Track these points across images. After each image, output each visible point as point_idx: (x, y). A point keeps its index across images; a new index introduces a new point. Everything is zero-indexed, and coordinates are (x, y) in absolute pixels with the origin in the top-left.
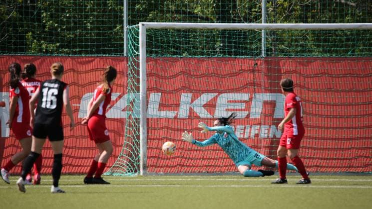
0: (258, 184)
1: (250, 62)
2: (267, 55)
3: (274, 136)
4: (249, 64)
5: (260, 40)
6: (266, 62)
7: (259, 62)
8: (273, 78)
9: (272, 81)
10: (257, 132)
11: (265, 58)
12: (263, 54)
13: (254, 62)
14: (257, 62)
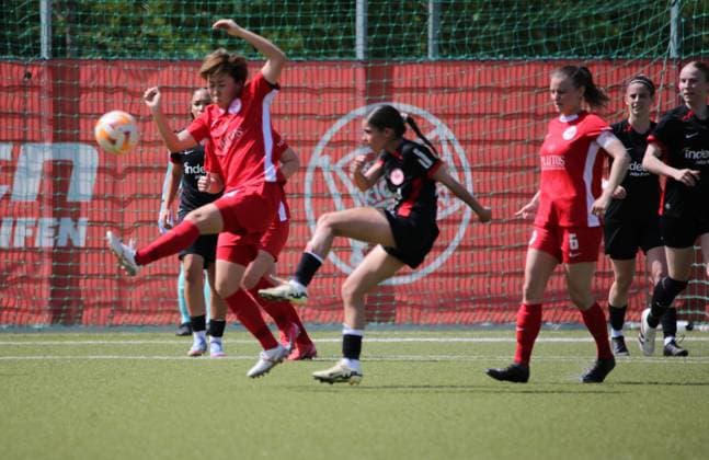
0: (33, 353)
1: (16, 68)
2: (54, 54)
3: (70, 241)
4: (12, 75)
5: (37, 19)
6: (52, 70)
7: (35, 72)
8: (67, 107)
9: (67, 115)
10: (30, 233)
11: (48, 61)
12: (44, 54)
13: (22, 69)
14: (29, 70)
